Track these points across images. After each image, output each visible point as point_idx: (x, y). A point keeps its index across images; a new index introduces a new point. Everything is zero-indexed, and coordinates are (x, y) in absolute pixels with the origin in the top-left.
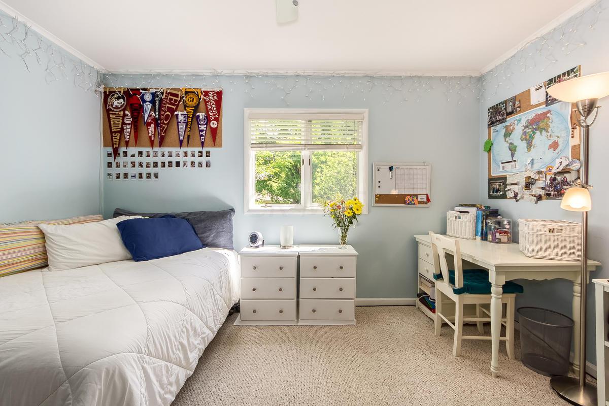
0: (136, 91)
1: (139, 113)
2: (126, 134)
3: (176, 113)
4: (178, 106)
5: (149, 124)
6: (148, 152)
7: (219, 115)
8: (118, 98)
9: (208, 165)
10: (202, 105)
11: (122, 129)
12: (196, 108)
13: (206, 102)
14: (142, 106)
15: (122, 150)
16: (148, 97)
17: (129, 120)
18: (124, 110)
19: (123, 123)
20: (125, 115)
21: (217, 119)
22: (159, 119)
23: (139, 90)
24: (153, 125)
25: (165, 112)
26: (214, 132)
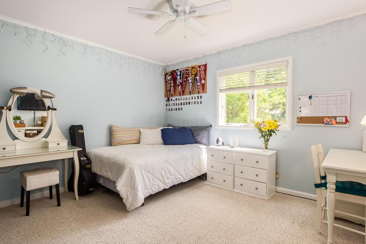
0: (174, 71)
1: (176, 81)
2: (172, 91)
3: (188, 79)
4: (189, 75)
5: (179, 86)
6: (179, 98)
7: (205, 77)
8: (169, 76)
9: (201, 103)
10: (198, 73)
11: (170, 89)
12: (196, 75)
13: (200, 71)
14: (176, 78)
15: (171, 98)
16: (179, 73)
17: (172, 85)
18: (171, 81)
19: (171, 86)
20: (171, 83)
21: (204, 79)
22: (182, 83)
23: (175, 71)
24: (180, 86)
25: (184, 79)
26: (203, 86)
